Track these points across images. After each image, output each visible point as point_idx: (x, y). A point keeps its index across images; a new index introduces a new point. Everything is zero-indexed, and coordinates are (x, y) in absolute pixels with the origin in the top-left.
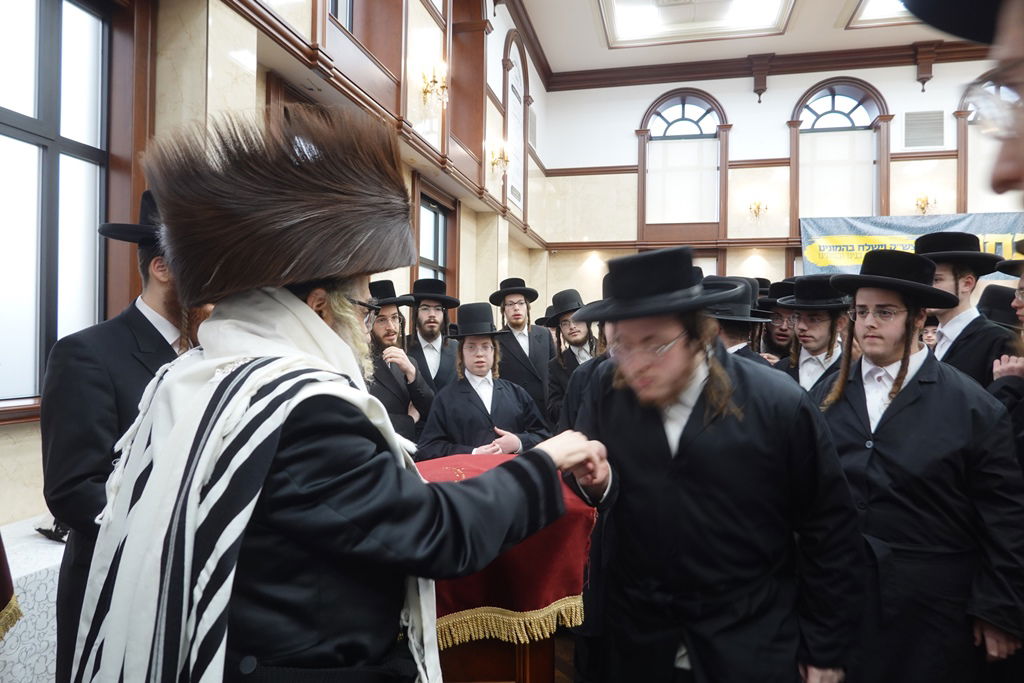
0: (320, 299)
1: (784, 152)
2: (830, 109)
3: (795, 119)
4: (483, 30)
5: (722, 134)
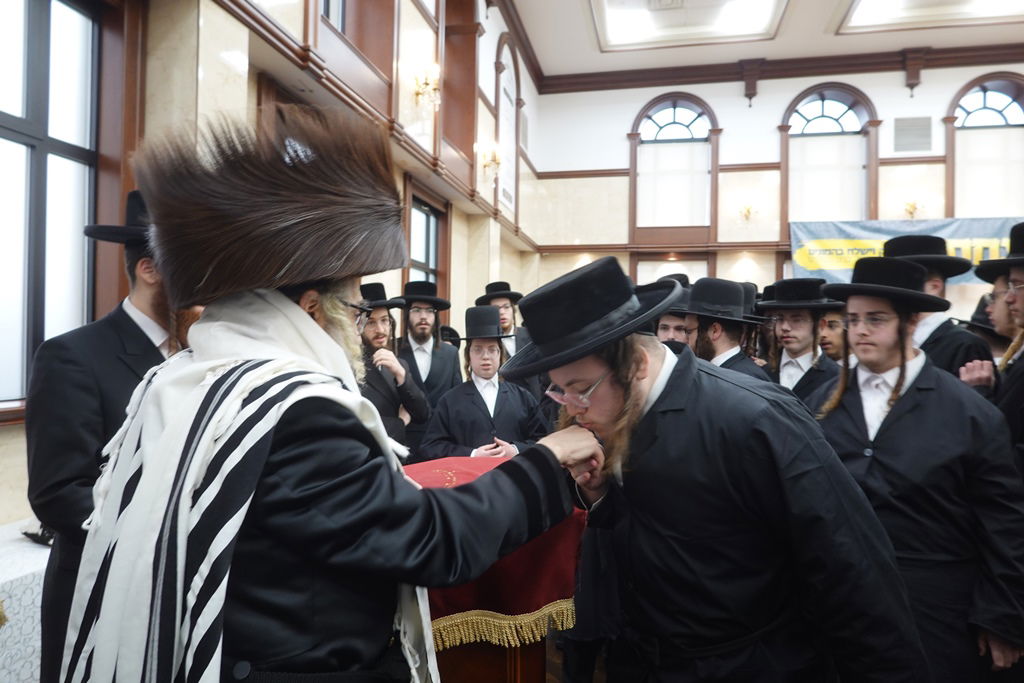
1: (775, 157)
2: (819, 113)
3: (785, 123)
4: (475, 33)
5: (713, 138)
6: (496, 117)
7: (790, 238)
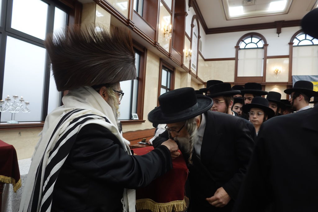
0: (104, 90)
1: (287, 53)
2: (304, 38)
3: (291, 42)
4: (185, 15)
5: (265, 47)
6: (191, 41)
7: (292, 81)
